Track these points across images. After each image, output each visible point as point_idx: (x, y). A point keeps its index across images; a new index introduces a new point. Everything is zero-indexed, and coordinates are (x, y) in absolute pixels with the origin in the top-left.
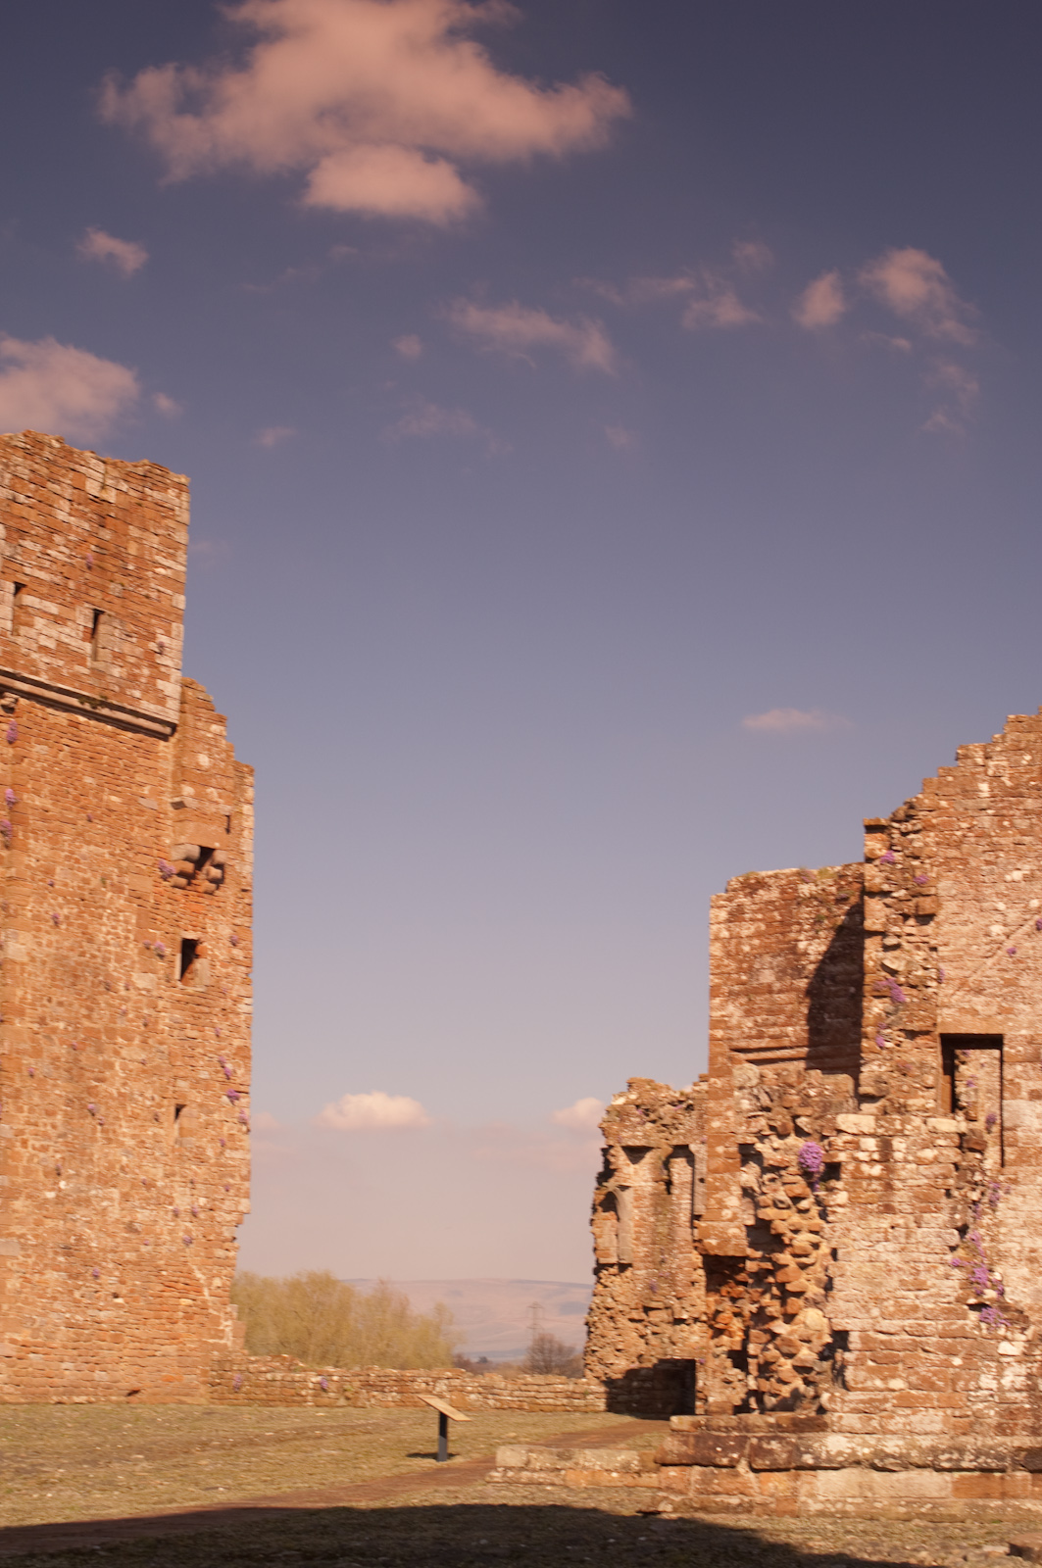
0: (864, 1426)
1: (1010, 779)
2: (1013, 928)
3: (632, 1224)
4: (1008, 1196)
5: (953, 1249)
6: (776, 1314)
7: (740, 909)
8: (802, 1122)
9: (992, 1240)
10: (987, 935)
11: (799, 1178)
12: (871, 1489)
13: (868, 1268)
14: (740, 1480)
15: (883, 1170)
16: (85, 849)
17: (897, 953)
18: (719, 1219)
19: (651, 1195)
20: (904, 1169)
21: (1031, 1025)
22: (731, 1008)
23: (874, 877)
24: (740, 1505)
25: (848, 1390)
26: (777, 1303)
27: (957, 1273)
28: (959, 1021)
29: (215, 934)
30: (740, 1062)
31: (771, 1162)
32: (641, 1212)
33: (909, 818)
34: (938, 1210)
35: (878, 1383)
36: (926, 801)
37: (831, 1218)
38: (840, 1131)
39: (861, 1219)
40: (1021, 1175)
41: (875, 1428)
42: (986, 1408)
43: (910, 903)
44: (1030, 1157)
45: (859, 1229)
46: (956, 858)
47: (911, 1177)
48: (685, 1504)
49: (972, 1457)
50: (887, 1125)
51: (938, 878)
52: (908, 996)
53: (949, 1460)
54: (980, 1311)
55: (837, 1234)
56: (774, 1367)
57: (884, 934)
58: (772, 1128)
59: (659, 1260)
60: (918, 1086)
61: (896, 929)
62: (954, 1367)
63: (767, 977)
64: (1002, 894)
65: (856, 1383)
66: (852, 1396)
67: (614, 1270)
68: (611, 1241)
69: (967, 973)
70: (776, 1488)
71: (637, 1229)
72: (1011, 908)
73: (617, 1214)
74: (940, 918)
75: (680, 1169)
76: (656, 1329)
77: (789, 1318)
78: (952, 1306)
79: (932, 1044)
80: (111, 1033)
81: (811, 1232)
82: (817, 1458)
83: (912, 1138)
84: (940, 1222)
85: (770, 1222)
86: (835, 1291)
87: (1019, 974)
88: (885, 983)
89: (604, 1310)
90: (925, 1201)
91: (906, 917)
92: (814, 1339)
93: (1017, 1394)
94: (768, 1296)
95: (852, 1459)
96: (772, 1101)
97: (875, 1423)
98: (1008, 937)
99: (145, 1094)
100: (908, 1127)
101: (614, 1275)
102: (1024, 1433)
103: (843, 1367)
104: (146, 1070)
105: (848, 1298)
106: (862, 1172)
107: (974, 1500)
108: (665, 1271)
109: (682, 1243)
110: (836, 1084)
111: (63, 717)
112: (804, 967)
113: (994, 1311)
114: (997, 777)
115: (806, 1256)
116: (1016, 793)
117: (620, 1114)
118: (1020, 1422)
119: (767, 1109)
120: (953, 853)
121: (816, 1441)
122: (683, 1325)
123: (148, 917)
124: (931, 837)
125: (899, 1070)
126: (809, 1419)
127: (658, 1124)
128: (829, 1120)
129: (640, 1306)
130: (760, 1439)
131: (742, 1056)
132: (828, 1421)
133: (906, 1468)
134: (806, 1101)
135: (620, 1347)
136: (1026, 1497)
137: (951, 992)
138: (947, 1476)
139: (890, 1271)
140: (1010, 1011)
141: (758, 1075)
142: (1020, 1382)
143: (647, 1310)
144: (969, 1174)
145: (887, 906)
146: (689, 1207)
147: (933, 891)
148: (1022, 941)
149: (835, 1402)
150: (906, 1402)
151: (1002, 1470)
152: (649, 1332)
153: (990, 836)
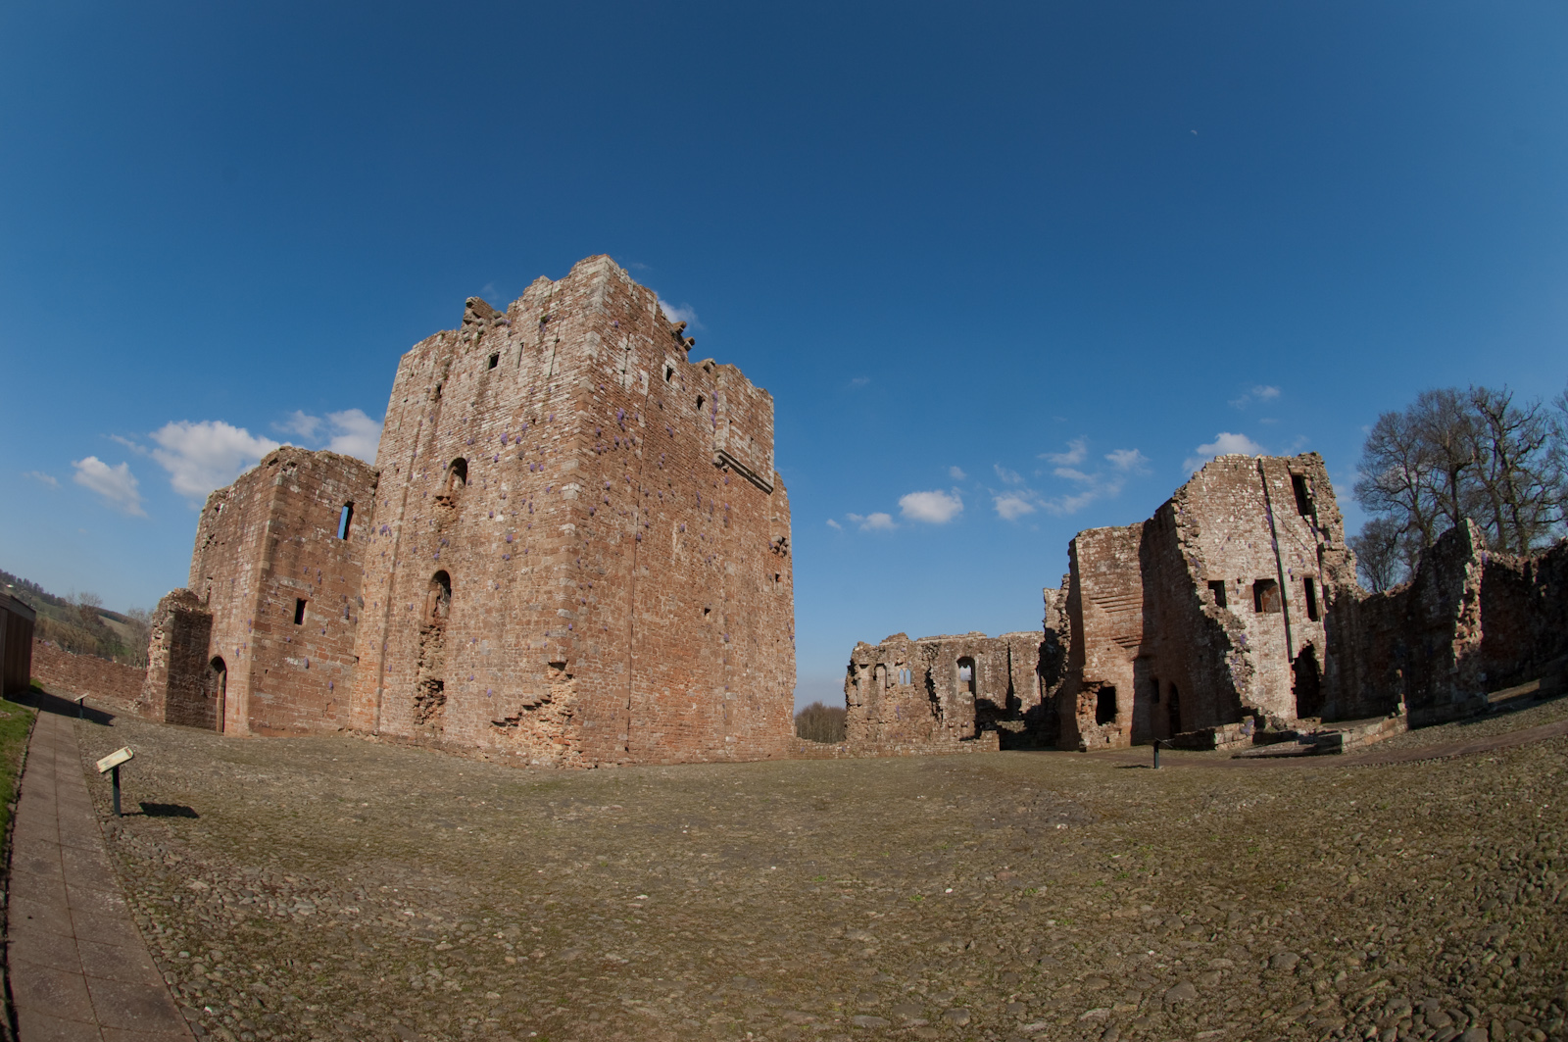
1: (1211, 485)
2: (1222, 540)
10: (1214, 542)
16: (749, 532)
17: (1192, 549)
22: (1088, 582)
23: (1178, 520)
28: (1212, 577)
29: (784, 572)
30: (1094, 604)
33: (1183, 498)
36: (1188, 492)
43: (1192, 530)
46: (1201, 513)
51: (1198, 520)
52: (1198, 565)
57: (1186, 541)
59: (872, 702)
61: (1189, 540)
63: (1103, 569)
64: (1216, 527)
67: (855, 706)
69: (1211, 557)
72: (1219, 532)
74: (1201, 535)
75: (880, 671)
76: (872, 726)
79: (1207, 584)
80: (759, 608)
87: (1225, 557)
88: (1191, 560)
89: (853, 720)
98: (1220, 543)
99: (768, 633)
104: (768, 625)
108: (875, 706)
111: (741, 478)
112: (1119, 564)
114: (1207, 484)
116: (1213, 490)
117: (859, 653)
122: (882, 724)
123: (767, 564)
124: (1192, 506)
127: (872, 655)
129: (866, 718)
131: (1094, 601)
137: (1209, 564)
140: (1226, 572)
143: (868, 719)
146: (883, 684)
147: (1197, 525)
148: (1224, 545)
152: (869, 727)
153: (1210, 506)
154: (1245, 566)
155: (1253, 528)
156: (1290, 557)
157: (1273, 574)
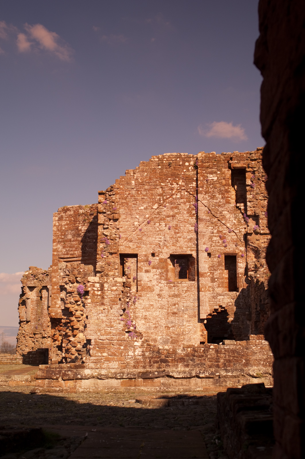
0: (95, 367)
1: (141, 180)
2: (141, 223)
3: (30, 309)
4: (139, 300)
5: (121, 315)
6: (70, 335)
7: (62, 217)
8: (78, 279)
9: (134, 313)
10: (134, 225)
11: (77, 295)
12: (97, 385)
13: (97, 321)
14: (59, 383)
15: (101, 293)
17: (107, 230)
18: (55, 307)
19: (37, 300)
20: (107, 292)
21: (146, 251)
22: (59, 246)
23: (101, 208)
24: (59, 390)
25: (91, 356)
26: (71, 332)
27: (122, 322)
28: (125, 250)
30: (62, 262)
31: (69, 291)
32: (32, 305)
33: (111, 191)
34: (117, 304)
35: (100, 354)
36: (116, 186)
37: (86, 307)
38: (89, 282)
39: (95, 307)
40: (142, 294)
41: (99, 367)
42: (130, 361)
43: (111, 216)
44: (145, 289)
45: (94, 310)
46: (125, 203)
47: (109, 295)
48: (43, 390)
49: (126, 375)
50: (102, 280)
51: (120, 208)
52: (110, 242)
53: (120, 376)
54: (129, 333)
55: (88, 311)
56: (70, 350)
57: (104, 225)
58: (69, 281)
59: (38, 319)
60: (113, 268)
61: (107, 223)
62: (121, 349)
63: (70, 237)
64: (138, 213)
65: (93, 354)
66: (92, 358)
67: (25, 323)
68: (24, 314)
69: (128, 236)
70: (70, 385)
72: (141, 217)
73: (26, 306)
74: (120, 220)
75: (44, 293)
76: (37, 340)
77: (74, 336)
78: (121, 332)
79: (117, 256)
81: (81, 311)
82: (82, 376)
83: (110, 284)
84: (118, 307)
85: (69, 308)
86: (87, 328)
87: (142, 236)
88: (104, 239)
89: (22, 335)
90: (113, 302)
91: (110, 220)
92: (81, 342)
93: (139, 357)
94: (68, 330)
95: (92, 376)
96: (69, 273)
97: (98, 366)
98: (139, 226)
100: (109, 280)
101: (25, 324)
102: (141, 368)
103: (89, 350)
105: (91, 330)
106: (95, 294)
107: (127, 387)
108: (40, 323)
109: (45, 315)
110: (88, 268)
112: (80, 234)
113: (133, 333)
114: (137, 179)
115: (80, 318)
116: (142, 184)
117: (27, 277)
118: (140, 365)
119: (68, 275)
120: (124, 201)
121: (81, 371)
122: (45, 339)
124: (118, 197)
125: (108, 264)
126: (79, 365)
127: (38, 280)
128: (86, 279)
129: (33, 333)
130: (65, 371)
131: (62, 260)
132: (85, 365)
133: (108, 379)
134: (79, 273)
135: (27, 345)
136: (142, 386)
137: (123, 241)
138: (119, 381)
139: (103, 322)
140: (140, 247)
141: (65, 265)
142: (140, 353)
143: (35, 334)
144: (126, 294)
145: (105, 216)
146: (47, 304)
147: (118, 212)
148: (144, 227)
149: (87, 360)
150: (108, 360)
151: (135, 379)
152: (35, 341)
153: (135, 197)
154: (161, 244)
155: (176, 213)
156: (211, 238)
157: (191, 250)
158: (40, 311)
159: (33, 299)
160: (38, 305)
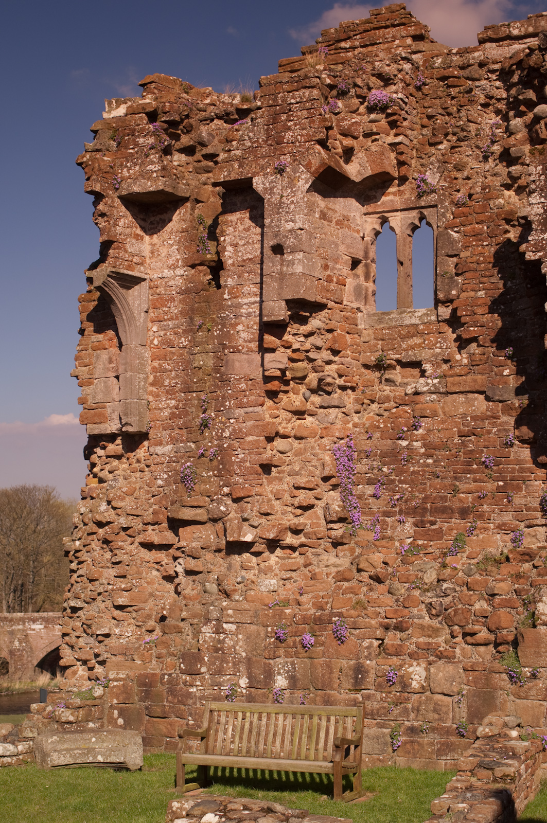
3: (147, 354)
19: (184, 292)
32: (161, 328)
59: (198, 421)
67: (115, 447)
68: (107, 391)
71: (156, 364)
73: (118, 335)
75: (238, 234)
76: (192, 564)
101: (118, 457)
108: (210, 444)
109: (243, 386)
122: (246, 556)
127: (198, 156)
129: (162, 517)
135: (121, 601)
143: (175, 525)
146: (255, 309)
152: (180, 569)
158: (211, 363)
159: (167, 286)
160: (198, 320)
